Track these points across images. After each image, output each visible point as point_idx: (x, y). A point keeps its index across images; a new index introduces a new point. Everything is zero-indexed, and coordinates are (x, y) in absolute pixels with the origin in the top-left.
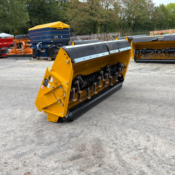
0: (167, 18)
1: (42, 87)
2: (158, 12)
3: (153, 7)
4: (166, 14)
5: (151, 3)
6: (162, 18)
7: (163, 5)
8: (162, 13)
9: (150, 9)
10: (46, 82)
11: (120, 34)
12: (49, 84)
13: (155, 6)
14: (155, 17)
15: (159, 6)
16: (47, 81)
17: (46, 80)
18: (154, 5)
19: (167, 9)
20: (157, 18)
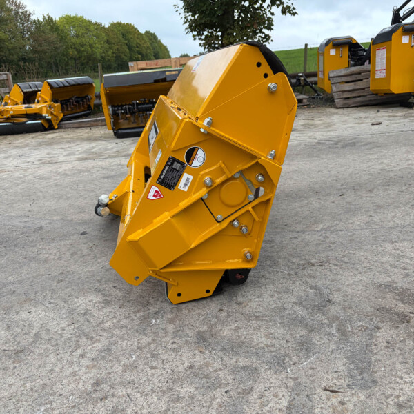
0: (66, 48)
1: (152, 192)
2: (42, 34)
3: (28, 21)
4: (62, 38)
5: (21, 11)
6: (56, 48)
7: (50, 19)
8: (53, 37)
9: (23, 25)
10: (172, 170)
11: (10, 75)
12: (185, 176)
13: (33, 17)
14: (40, 45)
15: (41, 20)
16: (177, 166)
17: (172, 164)
18: (29, 15)
19: (60, 28)
20: (45, 47)
